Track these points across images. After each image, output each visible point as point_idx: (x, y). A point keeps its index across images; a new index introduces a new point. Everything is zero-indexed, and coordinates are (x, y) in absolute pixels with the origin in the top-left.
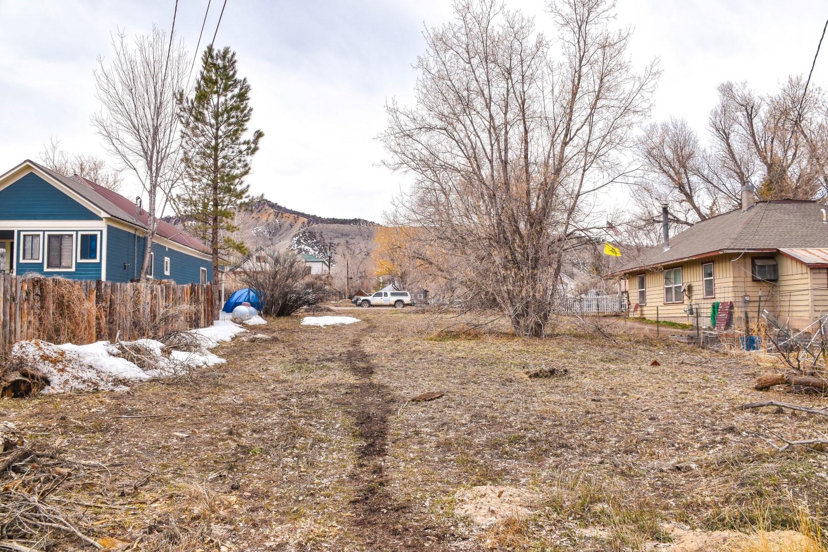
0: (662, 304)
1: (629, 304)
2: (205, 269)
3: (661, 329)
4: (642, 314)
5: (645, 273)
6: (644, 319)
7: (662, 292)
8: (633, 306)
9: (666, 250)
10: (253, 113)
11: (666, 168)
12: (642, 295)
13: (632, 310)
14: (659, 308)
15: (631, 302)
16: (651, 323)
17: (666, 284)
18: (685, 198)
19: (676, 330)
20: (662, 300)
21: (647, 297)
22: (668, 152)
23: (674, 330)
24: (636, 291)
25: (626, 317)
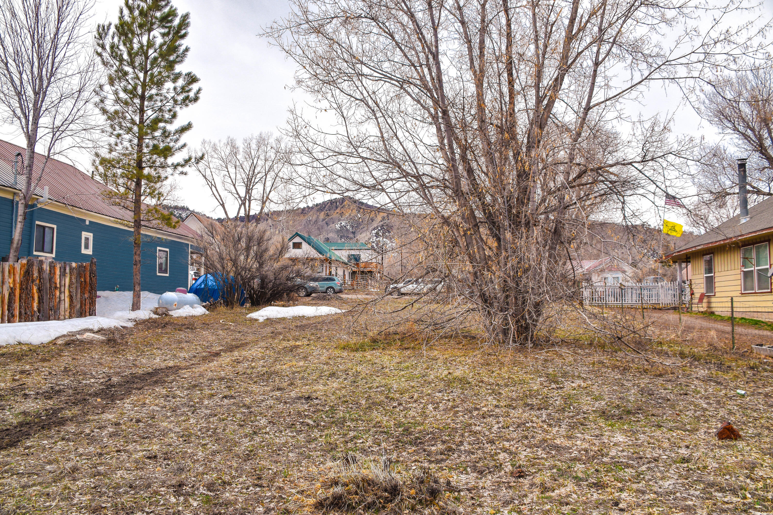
0: (738, 293)
1: (692, 294)
2: (168, 250)
3: (739, 330)
4: (709, 307)
5: (713, 253)
6: (713, 313)
7: (739, 277)
8: (697, 296)
9: (743, 221)
10: (189, 54)
11: (741, 129)
12: (710, 282)
13: (696, 301)
14: (735, 299)
15: (695, 291)
16: (722, 319)
17: (744, 265)
18: (767, 164)
19: (761, 332)
20: (739, 288)
21: (717, 285)
22: (746, 109)
23: (757, 332)
24: (701, 276)
25: (689, 310)
